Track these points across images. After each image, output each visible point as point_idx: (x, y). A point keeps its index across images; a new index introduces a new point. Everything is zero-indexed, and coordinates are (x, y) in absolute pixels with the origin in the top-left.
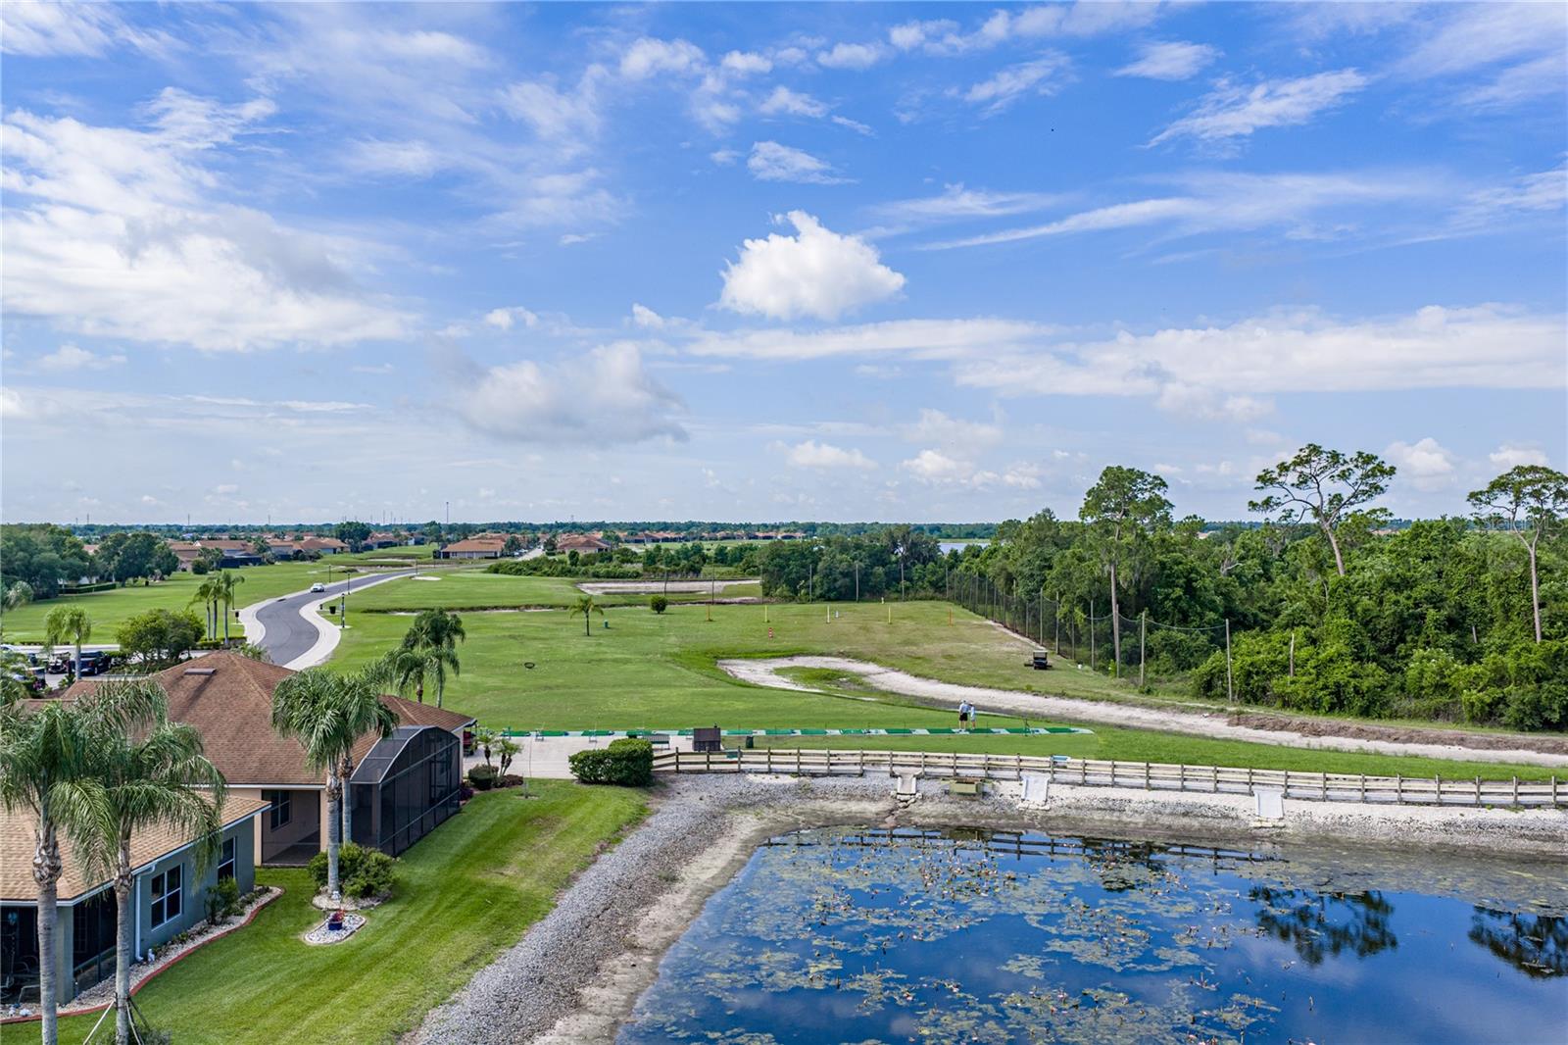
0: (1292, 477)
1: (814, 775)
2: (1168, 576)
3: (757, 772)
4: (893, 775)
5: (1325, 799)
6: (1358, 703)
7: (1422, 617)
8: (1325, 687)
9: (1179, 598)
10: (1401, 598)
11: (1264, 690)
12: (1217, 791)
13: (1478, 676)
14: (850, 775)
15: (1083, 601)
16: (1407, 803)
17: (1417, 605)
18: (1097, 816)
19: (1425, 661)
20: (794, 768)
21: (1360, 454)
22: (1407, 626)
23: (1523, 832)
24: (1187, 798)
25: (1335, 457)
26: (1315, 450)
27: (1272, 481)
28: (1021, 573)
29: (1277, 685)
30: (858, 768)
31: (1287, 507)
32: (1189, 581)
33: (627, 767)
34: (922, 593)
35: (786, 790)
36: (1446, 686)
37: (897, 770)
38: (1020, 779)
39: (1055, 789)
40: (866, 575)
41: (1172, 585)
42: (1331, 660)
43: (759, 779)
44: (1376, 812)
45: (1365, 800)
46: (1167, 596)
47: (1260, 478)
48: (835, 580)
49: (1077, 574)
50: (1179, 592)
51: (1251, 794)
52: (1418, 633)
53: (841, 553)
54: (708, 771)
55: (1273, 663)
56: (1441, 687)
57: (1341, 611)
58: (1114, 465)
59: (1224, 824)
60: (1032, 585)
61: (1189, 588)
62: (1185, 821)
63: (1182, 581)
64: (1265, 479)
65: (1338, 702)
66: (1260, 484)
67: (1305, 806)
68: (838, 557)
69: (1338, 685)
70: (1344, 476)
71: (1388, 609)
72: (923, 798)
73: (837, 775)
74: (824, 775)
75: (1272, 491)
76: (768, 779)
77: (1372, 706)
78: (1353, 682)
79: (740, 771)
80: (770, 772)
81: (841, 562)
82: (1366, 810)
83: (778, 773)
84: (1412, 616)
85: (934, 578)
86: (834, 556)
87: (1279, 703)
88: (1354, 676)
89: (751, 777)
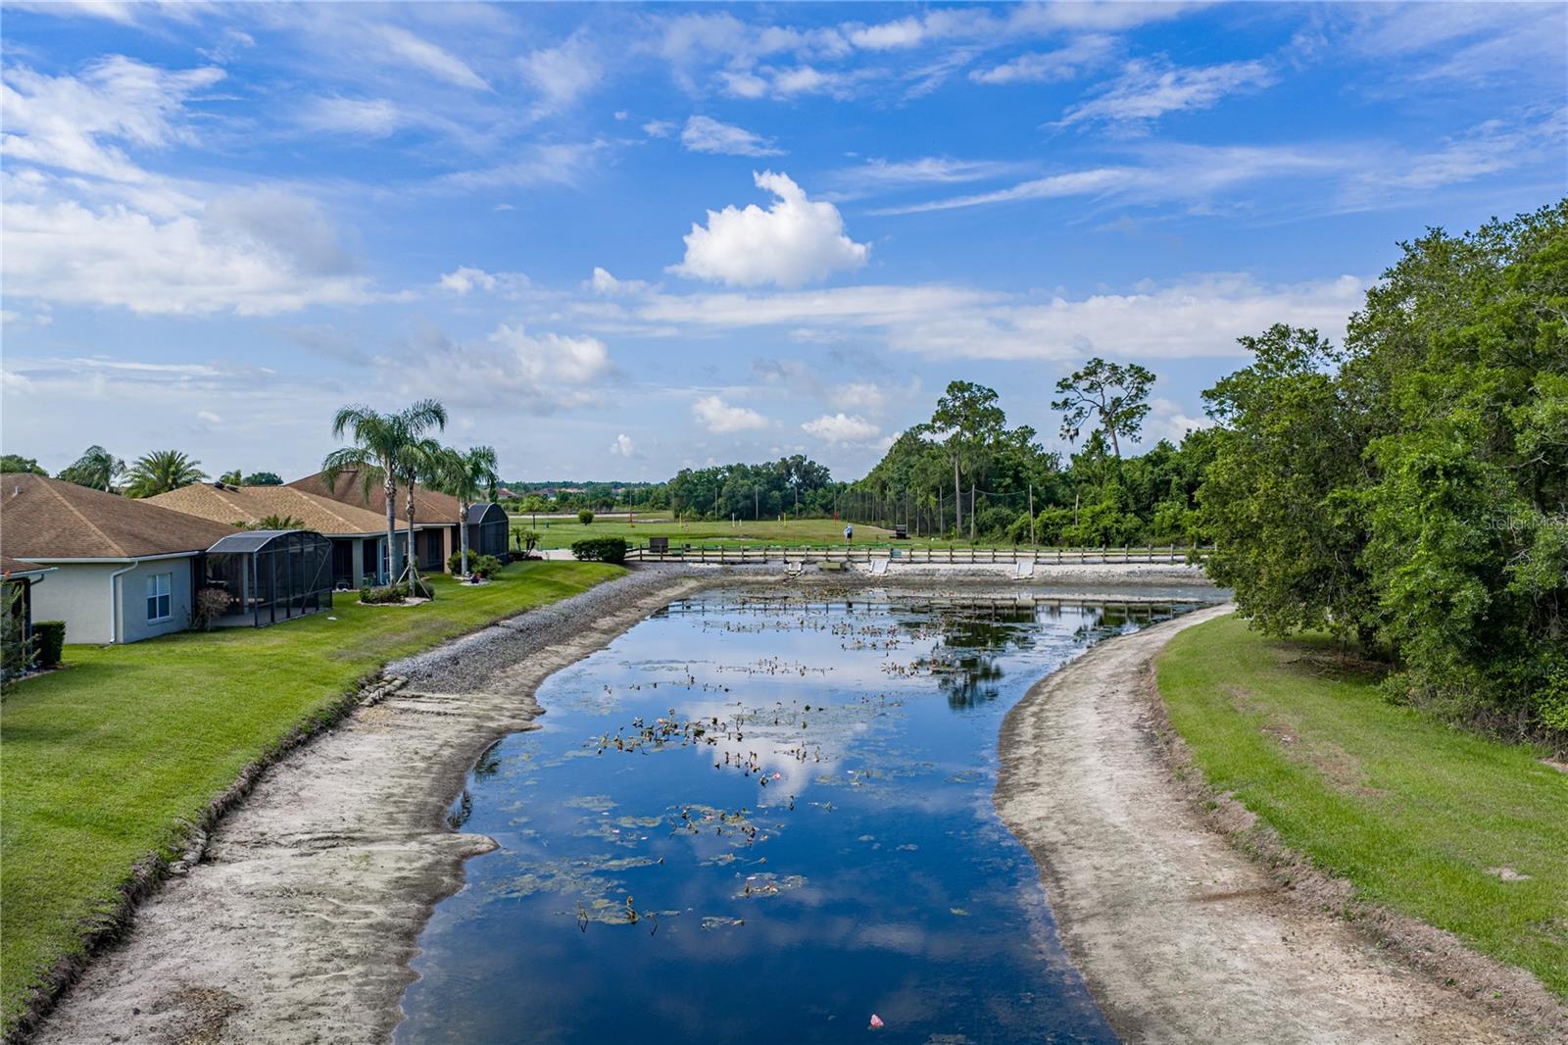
0: (1084, 384)
1: (733, 563)
2: (1001, 469)
3: (694, 562)
4: (786, 562)
5: (1060, 563)
6: (1119, 540)
7: (1169, 482)
8: (1097, 530)
9: (1009, 486)
10: (1156, 470)
11: (1057, 536)
12: (994, 562)
13: (1198, 518)
14: (757, 563)
15: (935, 489)
16: (1108, 563)
17: (1166, 475)
18: (917, 578)
19: (1166, 511)
20: (720, 559)
21: (1132, 366)
22: (1160, 489)
23: (1171, 574)
24: (974, 567)
25: (1114, 368)
26: (1099, 363)
27: (1069, 387)
28: (892, 479)
29: (1067, 532)
30: (762, 558)
31: (1078, 405)
32: (1017, 473)
33: (611, 550)
34: (814, 514)
35: (714, 571)
36: (1178, 527)
37: (788, 559)
38: (869, 561)
39: (892, 566)
40: (764, 497)
41: (1004, 476)
42: (1103, 512)
43: (696, 565)
44: (1089, 568)
45: (1084, 563)
46: (1000, 485)
47: (1059, 384)
48: (738, 502)
49: (931, 469)
50: (1008, 481)
51: (1015, 563)
52: (1167, 495)
53: (742, 478)
54: (662, 561)
55: (1064, 517)
56: (1175, 528)
57: (1114, 480)
58: (958, 380)
59: (995, 579)
60: (899, 487)
61: (1017, 478)
62: (973, 578)
63: (1011, 473)
64: (1064, 385)
65: (1106, 540)
66: (1060, 389)
67: (1047, 567)
68: (740, 482)
69: (1105, 528)
70: (1120, 382)
71: (1147, 477)
72: (806, 573)
73: (748, 563)
74: (740, 563)
75: (1070, 394)
76: (702, 565)
77: (1130, 540)
78: (1116, 525)
79: (683, 561)
80: (703, 561)
81: (742, 486)
82: (1083, 567)
83: (708, 562)
84: (1162, 482)
85: (824, 501)
86: (737, 482)
87: (1067, 544)
88: (1117, 521)
89: (691, 564)
